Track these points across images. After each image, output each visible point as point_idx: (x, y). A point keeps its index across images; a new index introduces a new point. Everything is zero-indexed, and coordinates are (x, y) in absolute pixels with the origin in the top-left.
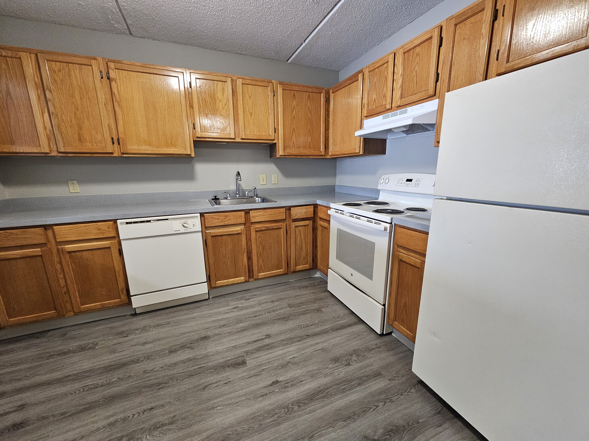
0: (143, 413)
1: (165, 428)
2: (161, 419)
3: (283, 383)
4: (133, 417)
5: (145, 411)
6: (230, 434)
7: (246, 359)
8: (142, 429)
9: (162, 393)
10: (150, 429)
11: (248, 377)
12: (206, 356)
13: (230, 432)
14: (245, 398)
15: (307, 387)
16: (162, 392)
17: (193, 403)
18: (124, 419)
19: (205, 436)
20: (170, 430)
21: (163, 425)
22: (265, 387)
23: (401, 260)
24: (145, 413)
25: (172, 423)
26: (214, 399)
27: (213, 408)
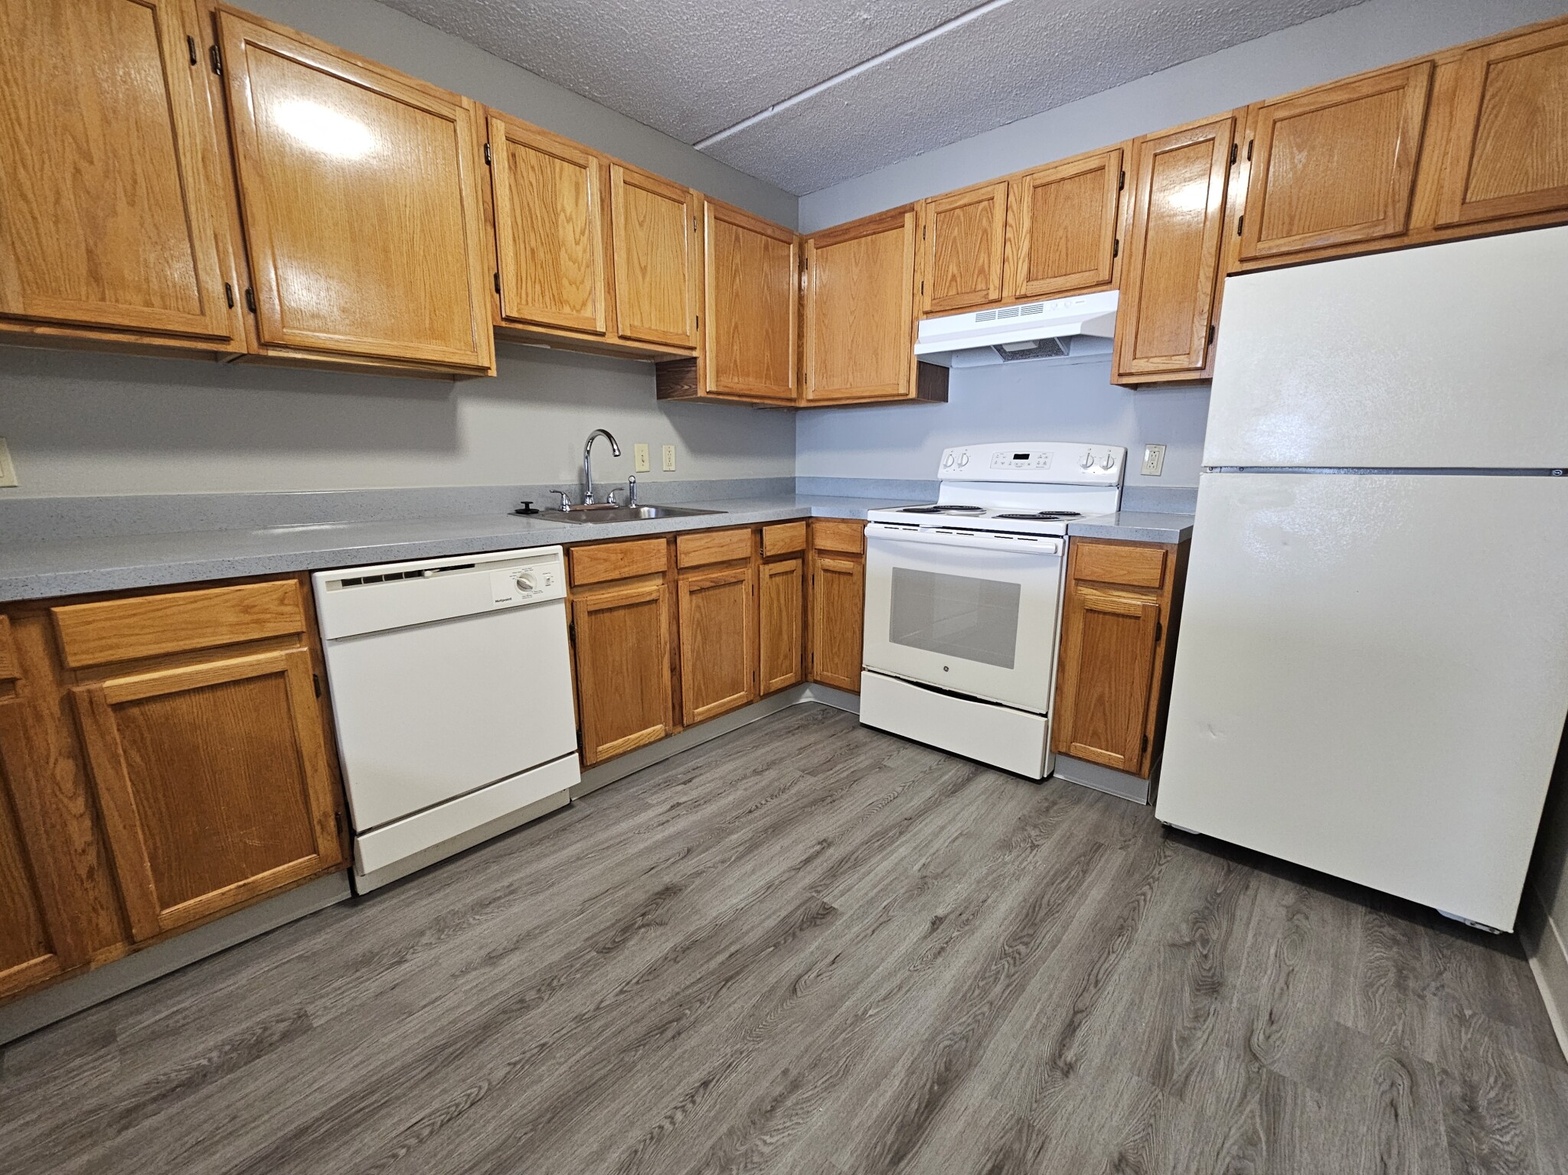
0: (694, 1102)
1: (789, 1103)
2: (761, 1088)
3: (952, 917)
4: (673, 1123)
5: (693, 1097)
6: (950, 1046)
7: (825, 900)
8: (731, 1132)
9: (693, 1042)
10: (753, 1123)
11: (869, 931)
12: (718, 929)
13: (947, 1043)
14: (908, 973)
15: (1003, 908)
16: (691, 1041)
17: (800, 1029)
18: (652, 1138)
19: (902, 1075)
20: (808, 1100)
21: (778, 1101)
22: (925, 937)
23: (1091, 611)
24: (698, 1099)
25: (795, 1086)
26: (843, 998)
27: (859, 1018)
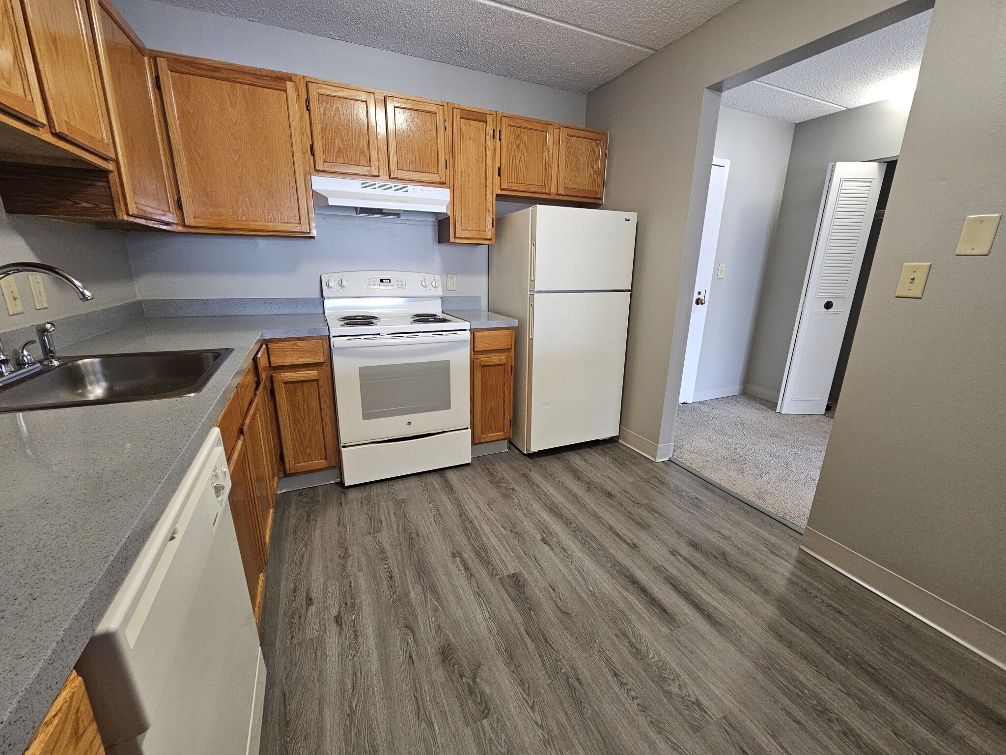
0: (626, 684)
1: (634, 640)
2: (625, 651)
3: (544, 535)
4: (637, 698)
5: (622, 683)
6: (617, 571)
8: (645, 671)
10: (642, 659)
11: (539, 567)
13: (615, 571)
14: (573, 566)
15: (546, 517)
16: (586, 675)
17: (592, 620)
18: (644, 712)
19: (627, 593)
20: (634, 633)
21: (631, 644)
22: (553, 550)
23: (484, 366)
24: (625, 681)
25: (625, 635)
26: (579, 596)
27: (593, 594)
